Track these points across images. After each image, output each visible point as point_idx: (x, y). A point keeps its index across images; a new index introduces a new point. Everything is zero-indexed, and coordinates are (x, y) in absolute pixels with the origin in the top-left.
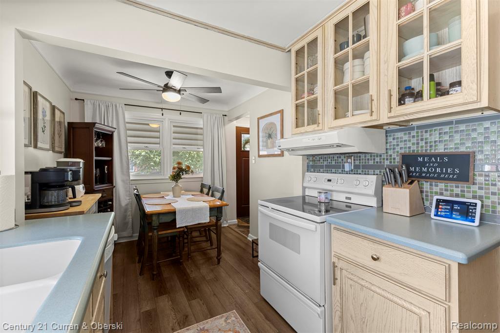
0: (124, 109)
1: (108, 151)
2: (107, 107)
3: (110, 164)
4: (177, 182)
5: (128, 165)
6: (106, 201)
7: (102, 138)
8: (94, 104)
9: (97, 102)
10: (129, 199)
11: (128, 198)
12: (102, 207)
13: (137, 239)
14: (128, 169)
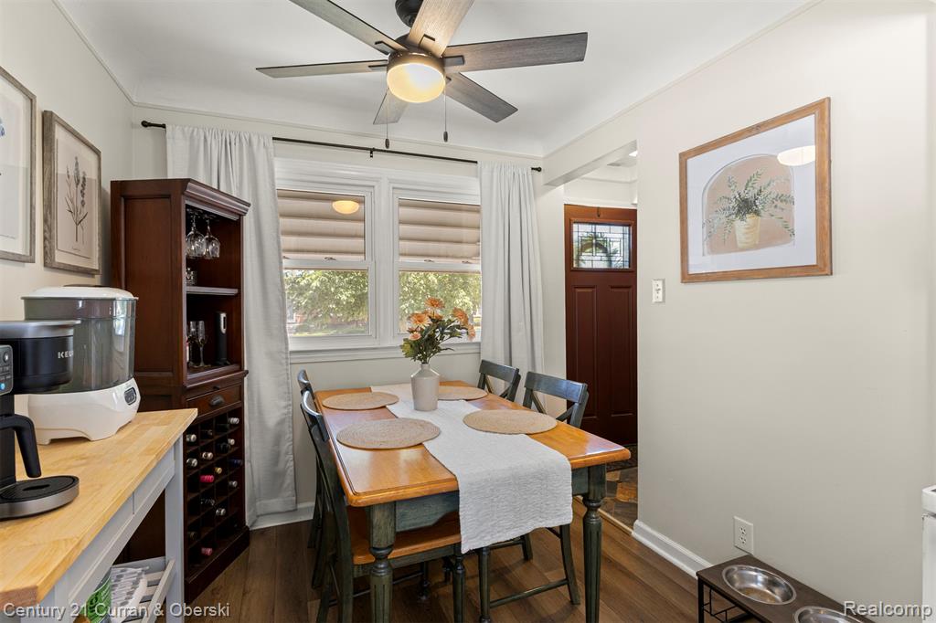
0: (271, 150)
1: (226, 270)
2: (227, 145)
3: (234, 305)
4: (425, 362)
5: (283, 308)
6: (223, 418)
7: (213, 232)
8: (192, 137)
9: (201, 131)
10: (285, 407)
11: (283, 403)
12: (212, 437)
13: (310, 517)
14: (283, 318)
